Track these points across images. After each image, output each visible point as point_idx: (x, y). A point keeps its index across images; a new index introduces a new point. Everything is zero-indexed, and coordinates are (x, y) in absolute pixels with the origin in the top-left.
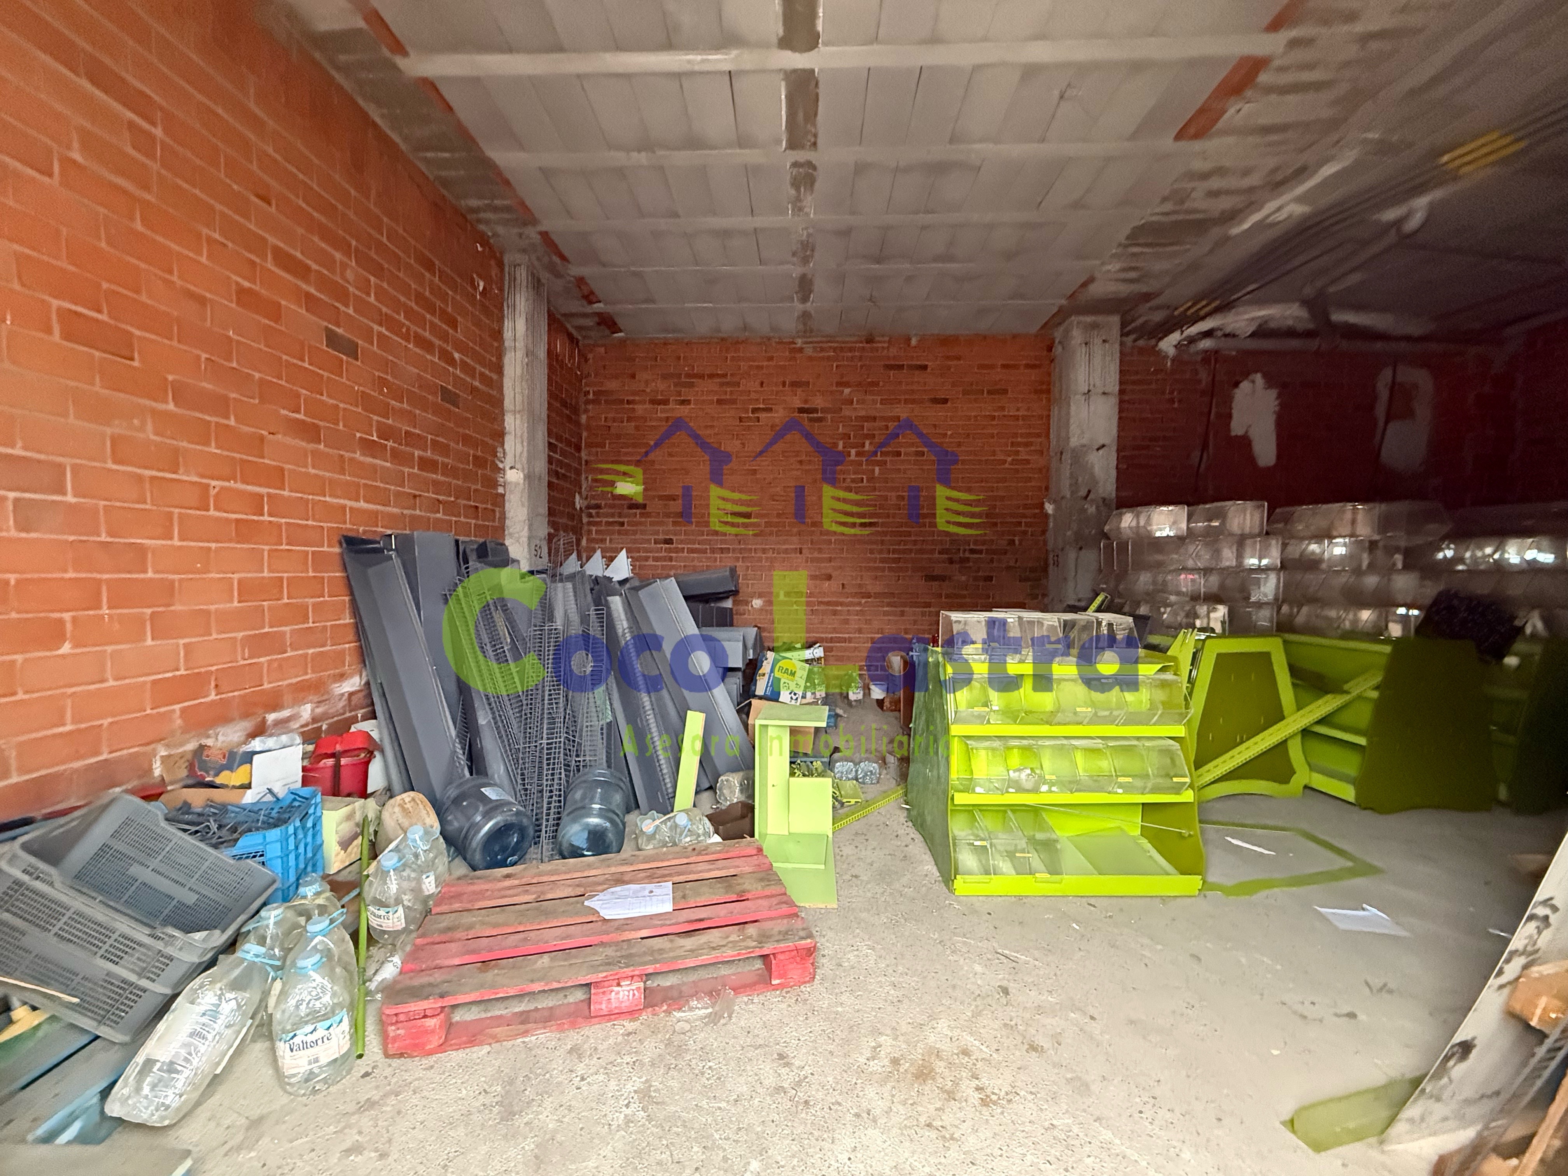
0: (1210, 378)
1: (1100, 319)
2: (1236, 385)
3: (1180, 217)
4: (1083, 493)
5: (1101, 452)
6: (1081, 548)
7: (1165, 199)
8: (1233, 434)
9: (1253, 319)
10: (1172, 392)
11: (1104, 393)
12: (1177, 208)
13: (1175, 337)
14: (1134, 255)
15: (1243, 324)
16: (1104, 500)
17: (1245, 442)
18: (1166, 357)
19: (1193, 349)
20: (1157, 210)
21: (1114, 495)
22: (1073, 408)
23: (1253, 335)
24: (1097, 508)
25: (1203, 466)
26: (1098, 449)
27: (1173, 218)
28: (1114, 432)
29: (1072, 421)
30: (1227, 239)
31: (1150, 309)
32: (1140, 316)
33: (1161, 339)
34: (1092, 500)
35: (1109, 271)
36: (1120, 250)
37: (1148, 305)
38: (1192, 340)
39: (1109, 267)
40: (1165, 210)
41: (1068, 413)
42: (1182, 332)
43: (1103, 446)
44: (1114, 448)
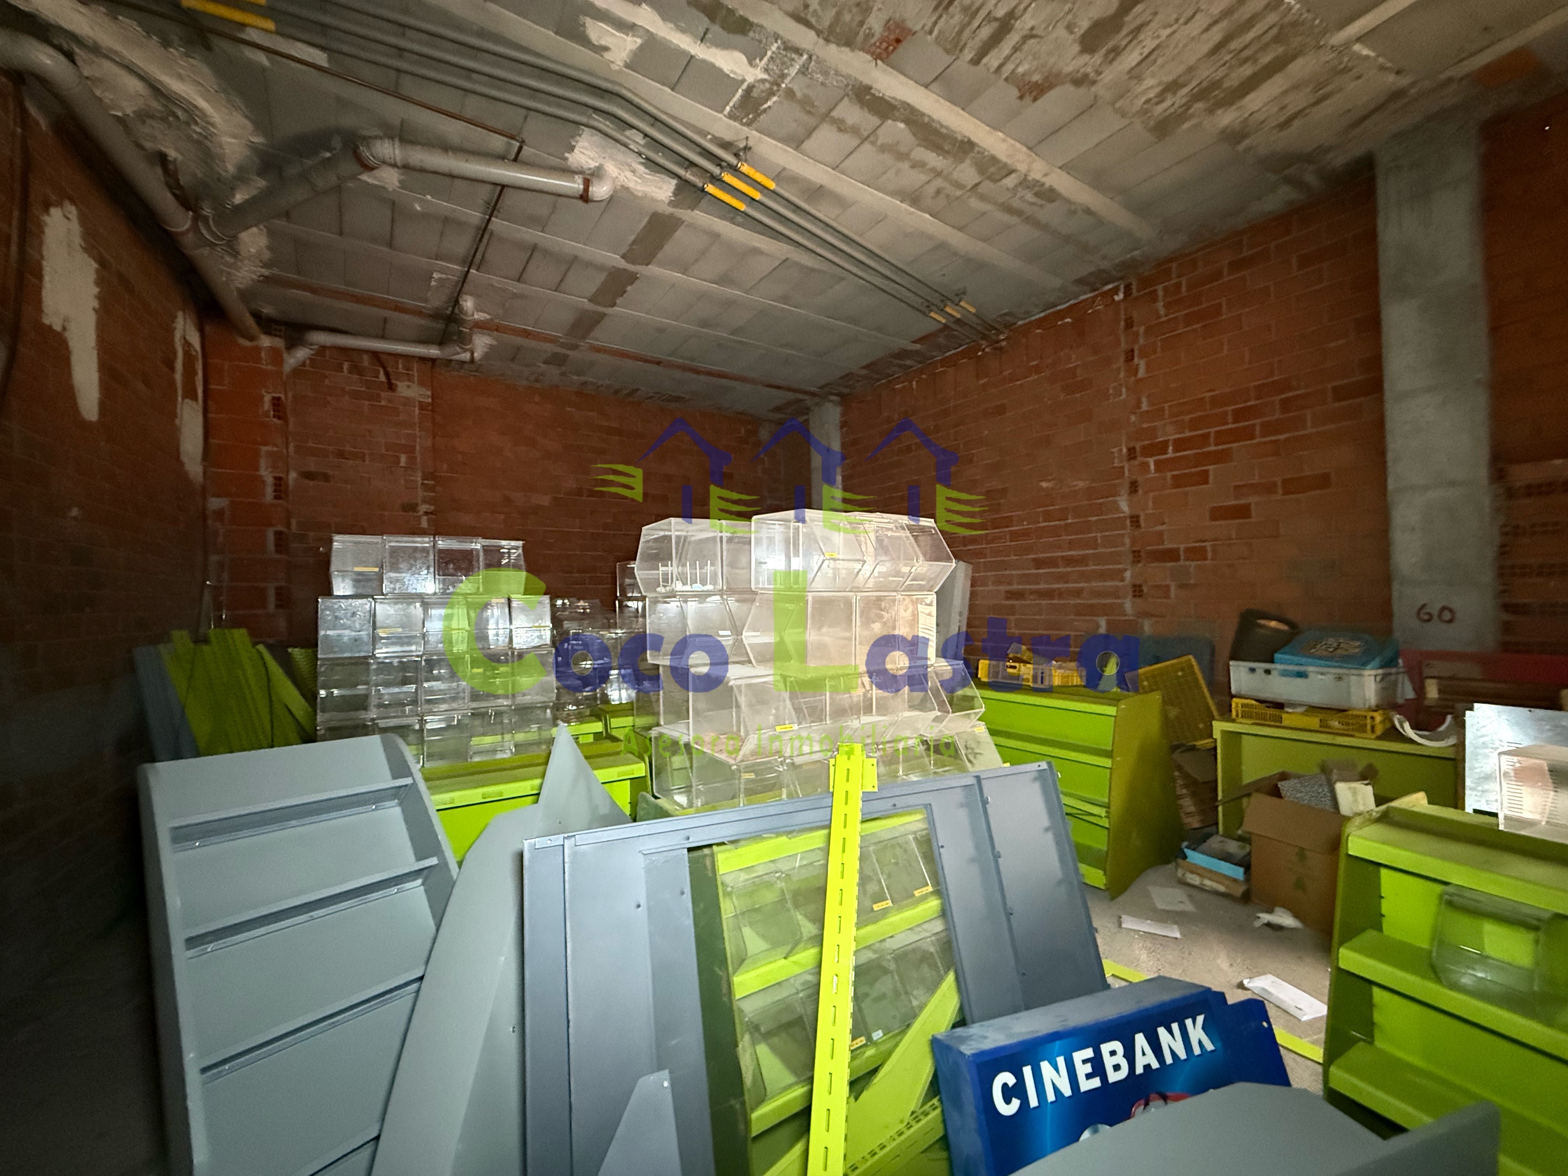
2: (47, 204)
8: (45, 320)
17: (60, 349)
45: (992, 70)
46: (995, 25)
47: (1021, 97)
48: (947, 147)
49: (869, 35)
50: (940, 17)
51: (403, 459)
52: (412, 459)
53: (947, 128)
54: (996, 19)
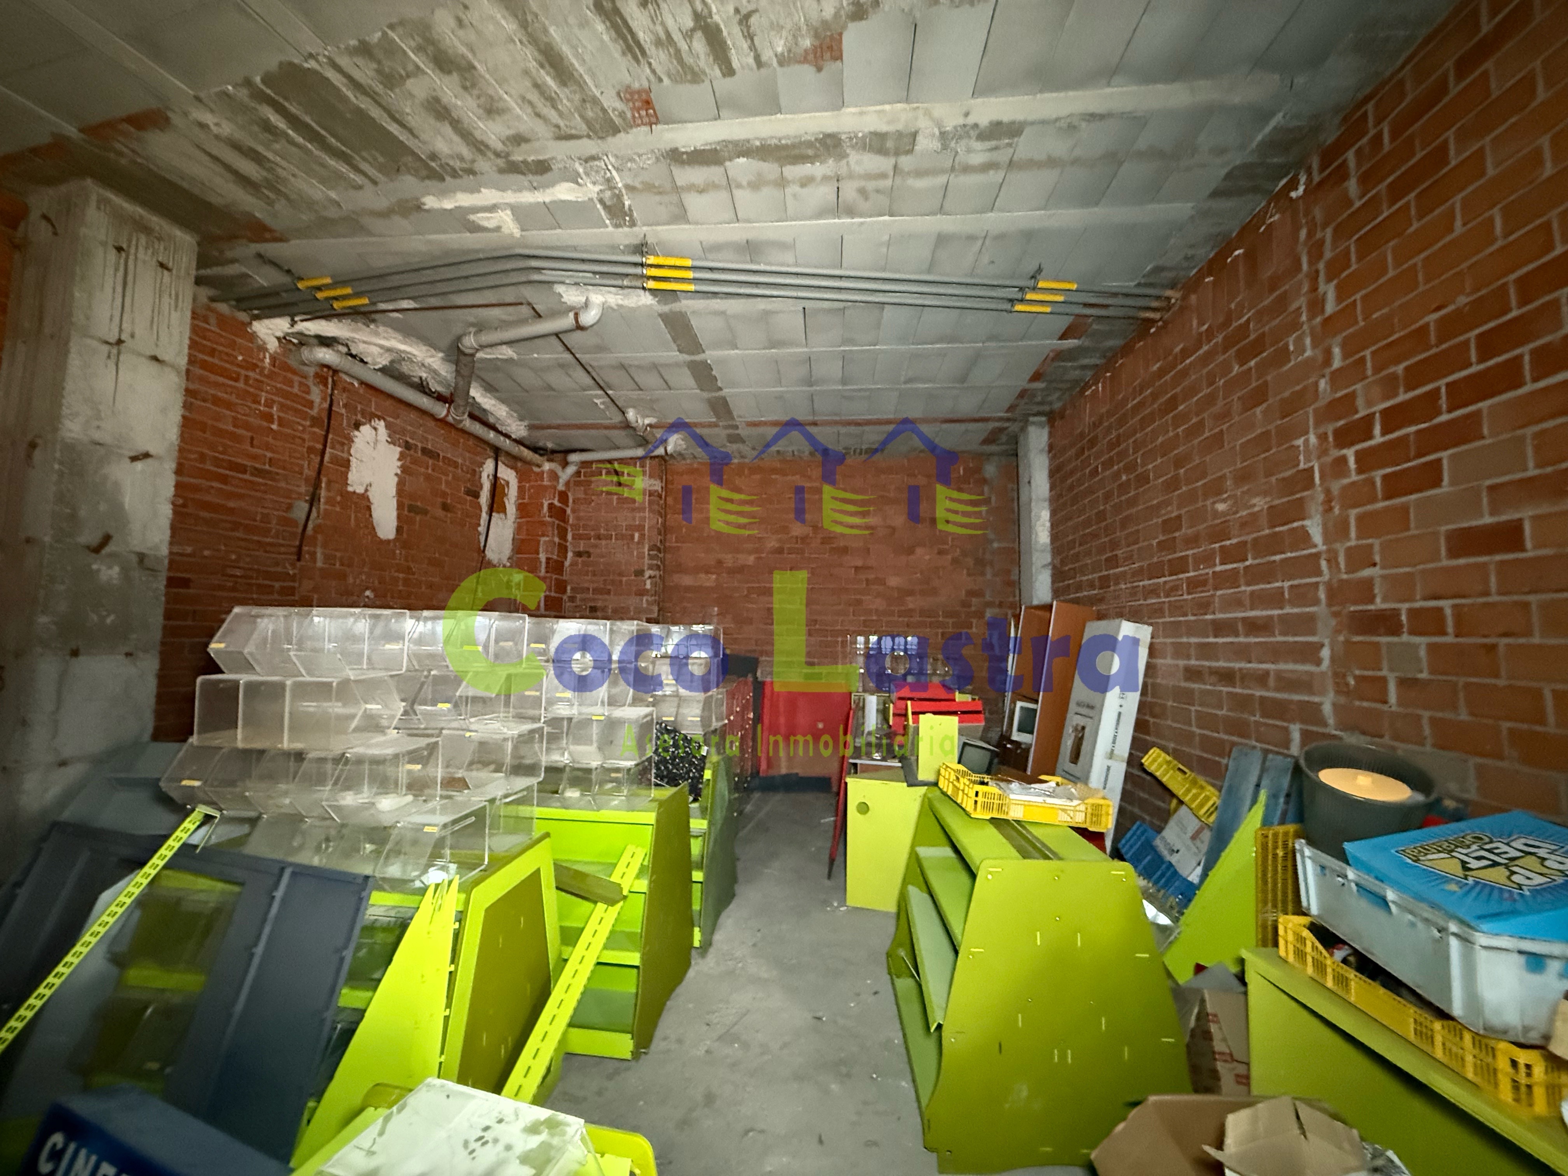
0: (326, 405)
1: (155, 220)
2: (357, 426)
3: (375, 113)
4: (88, 537)
5: (139, 465)
6: (75, 653)
7: (364, 50)
8: (350, 489)
9: (389, 350)
10: (269, 404)
11: (155, 359)
12: (379, 88)
13: (280, 326)
14: (268, 127)
15: (375, 350)
16: (142, 557)
17: (362, 503)
18: (263, 348)
19: (305, 353)
20: (344, 61)
21: (164, 551)
22: (74, 362)
23: (384, 370)
24: (125, 571)
25: (310, 525)
26: (134, 459)
27: (364, 103)
28: (173, 434)
29: (69, 385)
30: (419, 208)
31: (259, 256)
32: (233, 261)
33: (258, 318)
34: (111, 555)
35: (203, 126)
36: (243, 94)
37: (255, 247)
38: (304, 340)
39: (208, 119)
40: (357, 75)
41: (61, 366)
42: (293, 323)
43: (147, 456)
44: (170, 466)
45: (754, 66)
46: (699, 34)
47: (819, 69)
48: (810, 152)
49: (622, 115)
50: (650, 64)
51: (637, 535)
52: (642, 536)
53: (787, 137)
54: (693, 30)
